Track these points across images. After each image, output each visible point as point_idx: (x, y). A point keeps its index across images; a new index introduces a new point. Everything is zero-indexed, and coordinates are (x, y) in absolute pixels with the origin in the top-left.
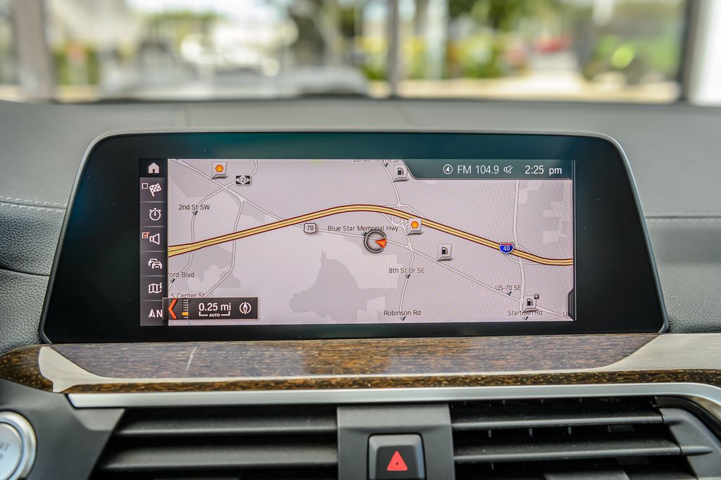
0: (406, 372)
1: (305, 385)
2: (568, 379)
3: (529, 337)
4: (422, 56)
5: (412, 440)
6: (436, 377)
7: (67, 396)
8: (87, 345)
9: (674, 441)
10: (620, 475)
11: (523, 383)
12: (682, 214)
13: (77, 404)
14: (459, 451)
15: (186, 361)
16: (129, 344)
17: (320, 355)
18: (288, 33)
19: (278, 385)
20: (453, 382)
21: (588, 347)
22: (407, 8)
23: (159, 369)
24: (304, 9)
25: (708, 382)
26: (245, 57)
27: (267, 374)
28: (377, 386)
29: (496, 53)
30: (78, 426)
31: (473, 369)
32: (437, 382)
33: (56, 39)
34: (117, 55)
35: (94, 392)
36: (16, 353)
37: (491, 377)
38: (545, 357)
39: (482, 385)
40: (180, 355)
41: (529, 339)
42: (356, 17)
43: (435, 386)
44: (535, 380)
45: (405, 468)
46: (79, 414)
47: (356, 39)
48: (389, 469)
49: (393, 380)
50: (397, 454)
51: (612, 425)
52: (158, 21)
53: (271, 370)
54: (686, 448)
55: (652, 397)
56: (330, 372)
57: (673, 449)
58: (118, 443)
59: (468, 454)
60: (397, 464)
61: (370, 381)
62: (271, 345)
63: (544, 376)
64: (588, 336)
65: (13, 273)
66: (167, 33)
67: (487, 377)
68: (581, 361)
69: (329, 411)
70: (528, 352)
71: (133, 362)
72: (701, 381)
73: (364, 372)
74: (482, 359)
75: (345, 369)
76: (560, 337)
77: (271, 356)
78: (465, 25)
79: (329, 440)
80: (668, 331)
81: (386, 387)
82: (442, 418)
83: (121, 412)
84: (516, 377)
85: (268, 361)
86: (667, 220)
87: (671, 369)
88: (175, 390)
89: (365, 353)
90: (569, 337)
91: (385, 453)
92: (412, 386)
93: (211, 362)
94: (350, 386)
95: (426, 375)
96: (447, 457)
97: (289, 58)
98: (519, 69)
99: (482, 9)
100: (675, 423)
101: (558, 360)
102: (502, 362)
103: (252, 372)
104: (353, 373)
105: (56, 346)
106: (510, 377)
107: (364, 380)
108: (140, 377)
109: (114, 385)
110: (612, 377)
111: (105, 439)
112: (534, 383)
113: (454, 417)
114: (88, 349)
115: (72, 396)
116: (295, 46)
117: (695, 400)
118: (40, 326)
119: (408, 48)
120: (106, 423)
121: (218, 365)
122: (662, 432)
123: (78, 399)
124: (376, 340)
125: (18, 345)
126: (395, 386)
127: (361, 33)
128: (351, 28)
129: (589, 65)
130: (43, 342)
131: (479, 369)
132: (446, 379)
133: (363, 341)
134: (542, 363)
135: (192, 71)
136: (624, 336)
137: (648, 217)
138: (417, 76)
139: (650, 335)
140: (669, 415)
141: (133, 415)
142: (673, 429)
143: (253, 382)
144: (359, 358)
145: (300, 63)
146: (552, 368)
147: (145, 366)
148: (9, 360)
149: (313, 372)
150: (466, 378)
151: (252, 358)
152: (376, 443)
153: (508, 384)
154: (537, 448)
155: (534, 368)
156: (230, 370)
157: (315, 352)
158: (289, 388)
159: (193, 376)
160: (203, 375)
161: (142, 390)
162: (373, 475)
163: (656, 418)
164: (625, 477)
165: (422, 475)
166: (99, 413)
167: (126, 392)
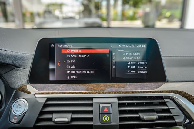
1: (86, 93)
2: (144, 92)
4: (116, 14)
5: (109, 105)
7: (34, 95)
9: (167, 106)
11: (134, 93)
13: (37, 97)
15: (60, 88)
18: (82, 8)
19: (80, 93)
20: (118, 93)
22: (112, 2)
23: (54, 89)
24: (86, 2)
25: (175, 93)
27: (78, 91)
28: (102, 93)
29: (135, 13)
30: (37, 101)
32: (115, 93)
34: (39, 15)
35: (40, 94)
36: (23, 86)
37: (127, 91)
38: (139, 87)
40: (59, 87)
42: (100, 4)
44: (136, 92)
45: (108, 111)
48: (104, 111)
50: (106, 108)
51: (154, 102)
52: (49, 5)
54: (169, 107)
56: (91, 90)
57: (167, 108)
58: (45, 105)
60: (106, 110)
61: (100, 92)
63: (139, 91)
64: (149, 83)
66: (51, 8)
69: (91, 99)
70: (135, 86)
73: (99, 91)
78: (127, 7)
79: (91, 105)
80: (167, 82)
81: (104, 94)
82: (116, 100)
83: (46, 98)
84: (132, 92)
85: (78, 88)
86: (169, 57)
88: (58, 94)
89: (99, 86)
90: (145, 83)
91: (103, 108)
94: (96, 93)
96: (117, 109)
97: (82, 16)
99: (131, 2)
100: (167, 102)
101: (142, 88)
103: (74, 90)
106: (131, 92)
107: (99, 92)
108: (50, 91)
109: (45, 93)
111: (43, 104)
112: (136, 93)
113: (118, 100)
115: (36, 95)
116: (83, 12)
118: (28, 81)
119: (112, 12)
120: (43, 101)
121: (67, 89)
122: (164, 104)
123: (37, 96)
125: (23, 84)
126: (106, 93)
130: (28, 84)
132: (117, 92)
133: (99, 84)
134: (138, 89)
135: (58, 18)
136: (157, 83)
138: (115, 20)
139: (163, 83)
140: (166, 100)
141: (49, 99)
142: (167, 103)
145: (85, 17)
147: (51, 89)
149: (88, 91)
150: (121, 92)
151: (74, 87)
152: (101, 105)
153: (131, 93)
154: (137, 107)
156: (69, 90)
157: (88, 86)
158: (82, 94)
159: (61, 91)
160: (64, 91)
161: (51, 94)
162: (100, 112)
163: (163, 101)
164: (156, 113)
165: (111, 112)
166: (41, 99)
167: (47, 94)
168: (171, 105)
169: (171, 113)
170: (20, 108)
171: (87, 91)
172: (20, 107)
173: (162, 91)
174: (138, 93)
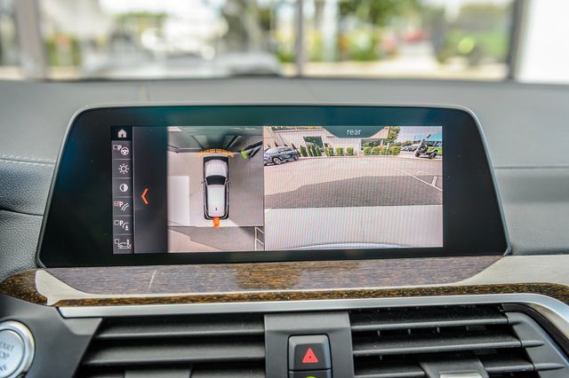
0: (316, 288)
1: (240, 298)
2: (437, 292)
3: (408, 260)
4: (320, 44)
5: (321, 339)
6: (338, 292)
7: (58, 308)
8: (73, 269)
9: (516, 337)
10: (476, 363)
11: (404, 295)
12: (519, 165)
13: (65, 315)
14: (357, 347)
15: (149, 281)
16: (105, 268)
17: (250, 275)
18: (221, 27)
19: (219, 299)
20: (351, 295)
21: (452, 267)
22: (309, 9)
23: (128, 286)
24: (233, 9)
25: (541, 292)
26: (189, 45)
27: (211, 290)
28: (294, 298)
29: (374, 42)
30: (66, 332)
31: (366, 285)
32: (340, 295)
33: (48, 32)
35: (78, 306)
36: (18, 275)
38: (420, 275)
39: (373, 297)
40: (144, 275)
41: (407, 261)
42: (271, 15)
43: (338, 298)
44: (413, 293)
45: (317, 361)
46: (67, 322)
47: (271, 31)
48: (304, 361)
49: (307, 294)
50: (310, 350)
51: (470, 325)
52: (124, 18)
53: (214, 288)
54: (525, 342)
55: (500, 304)
56: (259, 288)
57: (515, 343)
58: (97, 345)
59: (363, 349)
60: (310, 358)
61: (289, 294)
62: (213, 267)
63: (420, 289)
64: (451, 259)
65: (15, 213)
66: (131, 27)
67: (377, 291)
68: (446, 278)
69: (258, 318)
70: (407, 272)
71: (109, 282)
72: (535, 292)
73: (284, 288)
74: (374, 278)
75: (270, 285)
76: (431, 259)
77: (213, 276)
78: (352, 22)
79: (258, 339)
80: (510, 254)
81: (301, 299)
82: (343, 322)
83: (100, 320)
84: (399, 290)
85: (211, 280)
86: (508, 170)
87: (513, 283)
88: (141, 303)
89: (285, 273)
90: (437, 259)
91: (301, 349)
92: (321, 298)
93: (168, 281)
94: (274, 299)
95: (331, 290)
96: (348, 351)
97: (222, 46)
98: (391, 54)
99: (364, 10)
100: (517, 323)
101: (430, 278)
102: (388, 279)
103: (199, 289)
104: (275, 288)
105: (49, 270)
106: (395, 291)
107: (284, 294)
108: (113, 293)
109: (94, 300)
110: (470, 290)
111: (87, 342)
112: (412, 295)
113: (353, 321)
114: (74, 272)
115: (61, 308)
116: (226, 38)
117: (532, 306)
118: (36, 254)
119: (310, 38)
120: (89, 329)
121: (173, 283)
122: (507, 330)
123: (66, 311)
124: (292, 263)
125: (20, 269)
126: (308, 298)
127: (275, 27)
128: (267, 23)
129: (442, 51)
130: (39, 267)
131: (371, 285)
132: (346, 292)
133: (283, 263)
134: (417, 279)
135: (149, 55)
136: (478, 258)
137: (496, 168)
139: (497, 257)
140: (512, 317)
141: (108, 323)
142: (516, 328)
143: (200, 296)
144: (280, 277)
145: (230, 50)
146: (425, 284)
147: (118, 285)
148: (13, 281)
149: (246, 288)
150: (361, 291)
151: (199, 278)
152: (294, 341)
153: (393, 296)
154: (415, 343)
155: (412, 284)
156: (183, 287)
157: (247, 273)
158: (228, 301)
159: (154, 292)
160: (162, 292)
161: (115, 304)
162: (292, 367)
163: (503, 320)
164: (480, 364)
165: (328, 365)
166: (83, 321)
167: (103, 305)
168: (529, 334)
169: (530, 361)
170: (5, 356)
171: (242, 292)
172: (6, 351)
173: (499, 287)
174: (417, 295)
